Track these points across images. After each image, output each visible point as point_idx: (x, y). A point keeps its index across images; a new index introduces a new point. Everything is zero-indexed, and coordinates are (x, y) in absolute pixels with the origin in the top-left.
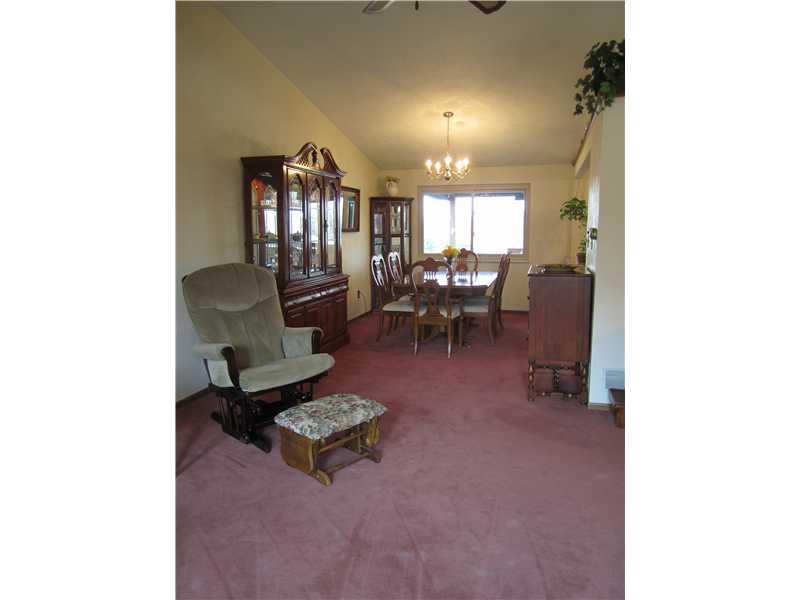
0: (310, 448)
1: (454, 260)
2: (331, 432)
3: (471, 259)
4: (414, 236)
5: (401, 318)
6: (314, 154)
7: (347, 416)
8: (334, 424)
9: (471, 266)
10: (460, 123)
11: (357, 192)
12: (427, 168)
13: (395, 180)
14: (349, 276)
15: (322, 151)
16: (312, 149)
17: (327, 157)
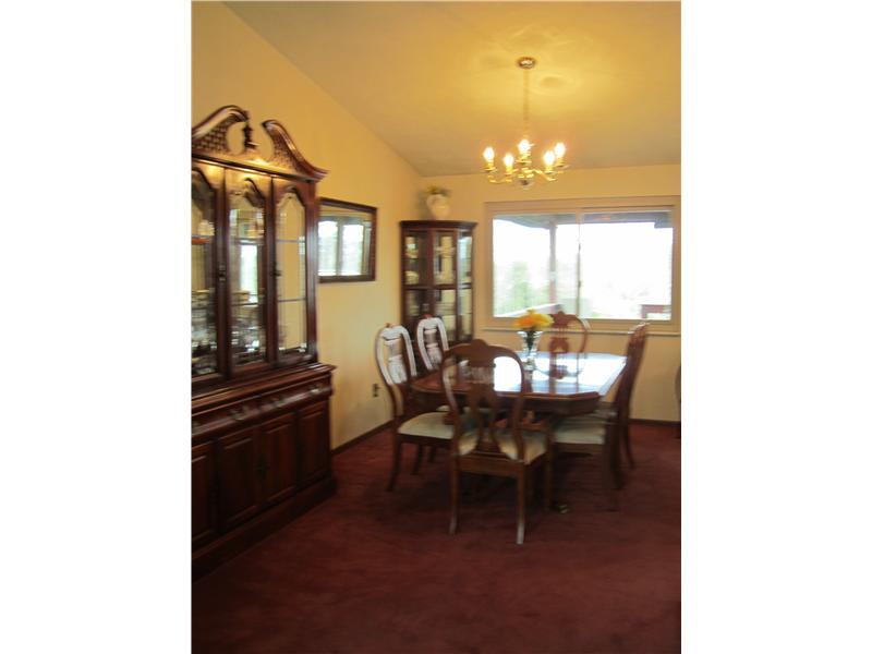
1: (538, 334)
3: (573, 327)
4: (479, 285)
5: (427, 449)
6: (247, 131)
9: (575, 341)
10: (548, 82)
11: (372, 210)
12: (486, 164)
13: (444, 192)
14: (334, 368)
15: (264, 125)
16: (235, 119)
17: (280, 140)
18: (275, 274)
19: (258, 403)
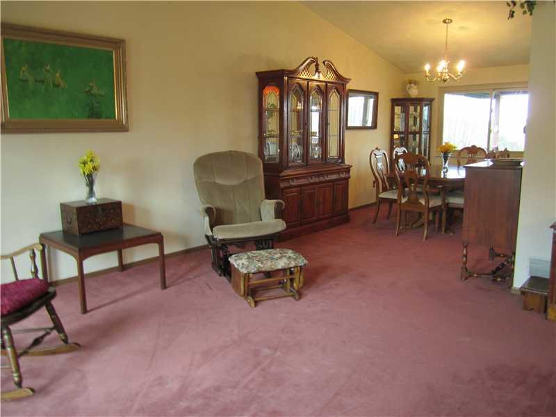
0: (242, 278)
2: (256, 269)
4: (434, 132)
6: (317, 66)
7: (271, 262)
8: (260, 265)
11: (376, 95)
12: (425, 72)
13: (415, 83)
14: (351, 166)
15: (324, 63)
16: (312, 62)
17: (330, 67)
18: (327, 124)
19: (318, 176)
